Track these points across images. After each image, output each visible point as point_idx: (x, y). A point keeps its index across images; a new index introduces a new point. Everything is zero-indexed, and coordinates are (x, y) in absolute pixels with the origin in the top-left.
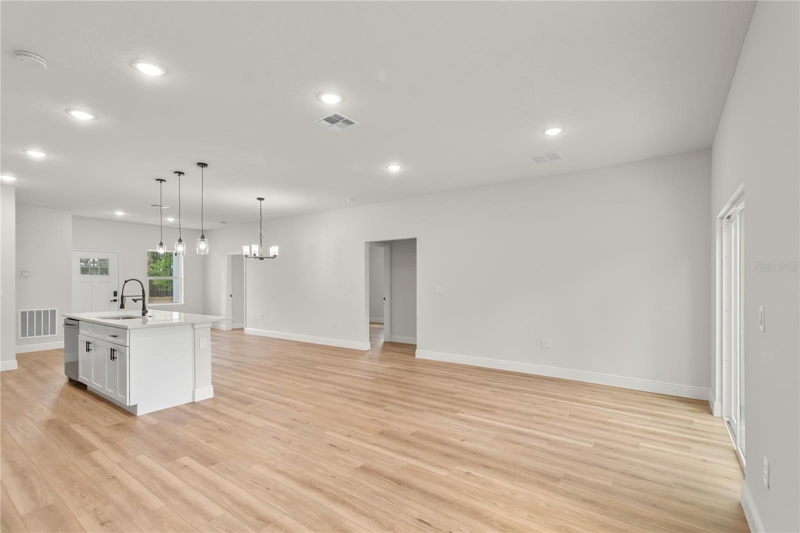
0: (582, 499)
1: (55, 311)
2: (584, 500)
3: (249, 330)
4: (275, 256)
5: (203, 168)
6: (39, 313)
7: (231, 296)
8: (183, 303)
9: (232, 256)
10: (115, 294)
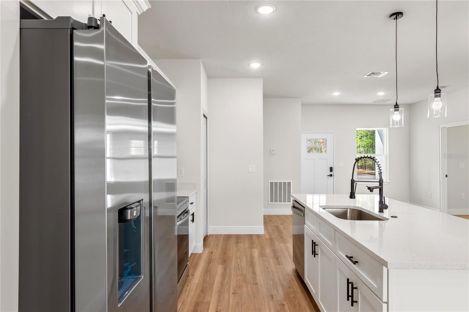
1: (290, 182)
6: (281, 184)
9: (448, 128)
10: (331, 169)
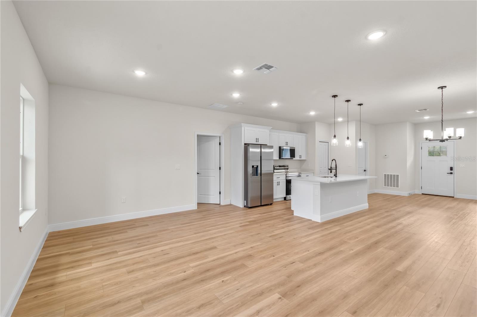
0: (120, 302)
2: (119, 302)
4: (460, 138)
5: (335, 98)
6: (391, 175)
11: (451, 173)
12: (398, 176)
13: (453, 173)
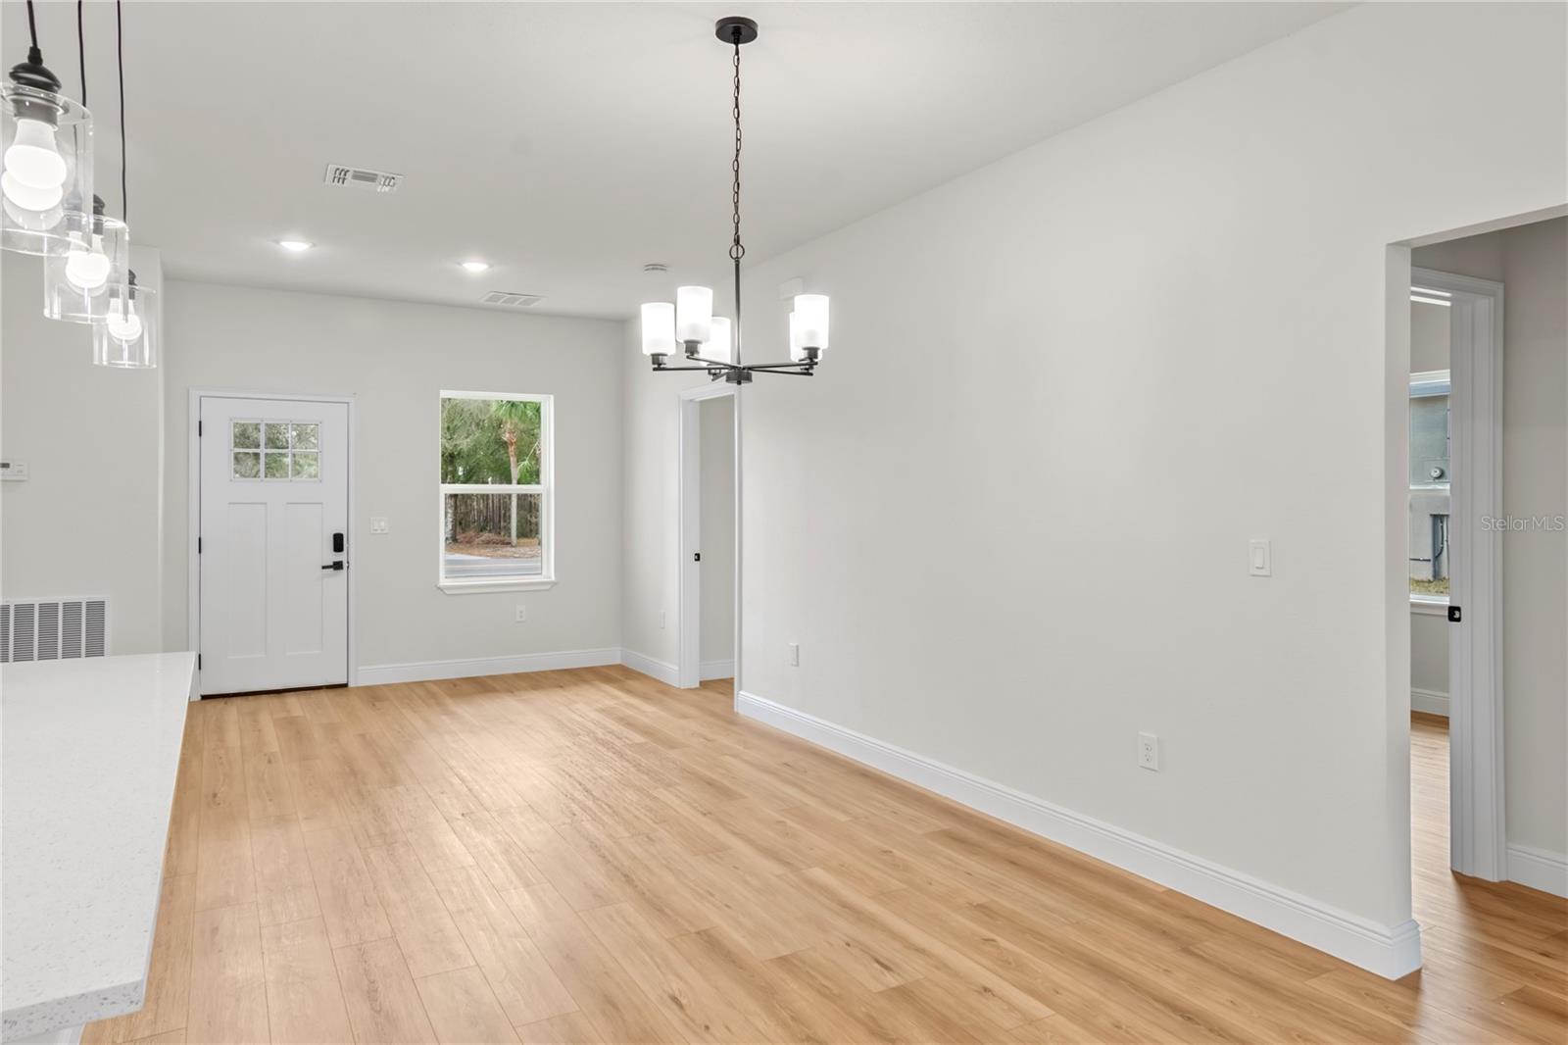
1: (102, 604)
3: (750, 701)
6: (49, 610)
7: (698, 557)
8: (553, 579)
9: (701, 402)
10: (338, 543)
11: (338, 566)
12: (97, 609)
13: (345, 565)
